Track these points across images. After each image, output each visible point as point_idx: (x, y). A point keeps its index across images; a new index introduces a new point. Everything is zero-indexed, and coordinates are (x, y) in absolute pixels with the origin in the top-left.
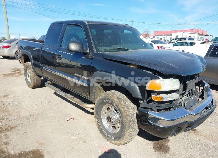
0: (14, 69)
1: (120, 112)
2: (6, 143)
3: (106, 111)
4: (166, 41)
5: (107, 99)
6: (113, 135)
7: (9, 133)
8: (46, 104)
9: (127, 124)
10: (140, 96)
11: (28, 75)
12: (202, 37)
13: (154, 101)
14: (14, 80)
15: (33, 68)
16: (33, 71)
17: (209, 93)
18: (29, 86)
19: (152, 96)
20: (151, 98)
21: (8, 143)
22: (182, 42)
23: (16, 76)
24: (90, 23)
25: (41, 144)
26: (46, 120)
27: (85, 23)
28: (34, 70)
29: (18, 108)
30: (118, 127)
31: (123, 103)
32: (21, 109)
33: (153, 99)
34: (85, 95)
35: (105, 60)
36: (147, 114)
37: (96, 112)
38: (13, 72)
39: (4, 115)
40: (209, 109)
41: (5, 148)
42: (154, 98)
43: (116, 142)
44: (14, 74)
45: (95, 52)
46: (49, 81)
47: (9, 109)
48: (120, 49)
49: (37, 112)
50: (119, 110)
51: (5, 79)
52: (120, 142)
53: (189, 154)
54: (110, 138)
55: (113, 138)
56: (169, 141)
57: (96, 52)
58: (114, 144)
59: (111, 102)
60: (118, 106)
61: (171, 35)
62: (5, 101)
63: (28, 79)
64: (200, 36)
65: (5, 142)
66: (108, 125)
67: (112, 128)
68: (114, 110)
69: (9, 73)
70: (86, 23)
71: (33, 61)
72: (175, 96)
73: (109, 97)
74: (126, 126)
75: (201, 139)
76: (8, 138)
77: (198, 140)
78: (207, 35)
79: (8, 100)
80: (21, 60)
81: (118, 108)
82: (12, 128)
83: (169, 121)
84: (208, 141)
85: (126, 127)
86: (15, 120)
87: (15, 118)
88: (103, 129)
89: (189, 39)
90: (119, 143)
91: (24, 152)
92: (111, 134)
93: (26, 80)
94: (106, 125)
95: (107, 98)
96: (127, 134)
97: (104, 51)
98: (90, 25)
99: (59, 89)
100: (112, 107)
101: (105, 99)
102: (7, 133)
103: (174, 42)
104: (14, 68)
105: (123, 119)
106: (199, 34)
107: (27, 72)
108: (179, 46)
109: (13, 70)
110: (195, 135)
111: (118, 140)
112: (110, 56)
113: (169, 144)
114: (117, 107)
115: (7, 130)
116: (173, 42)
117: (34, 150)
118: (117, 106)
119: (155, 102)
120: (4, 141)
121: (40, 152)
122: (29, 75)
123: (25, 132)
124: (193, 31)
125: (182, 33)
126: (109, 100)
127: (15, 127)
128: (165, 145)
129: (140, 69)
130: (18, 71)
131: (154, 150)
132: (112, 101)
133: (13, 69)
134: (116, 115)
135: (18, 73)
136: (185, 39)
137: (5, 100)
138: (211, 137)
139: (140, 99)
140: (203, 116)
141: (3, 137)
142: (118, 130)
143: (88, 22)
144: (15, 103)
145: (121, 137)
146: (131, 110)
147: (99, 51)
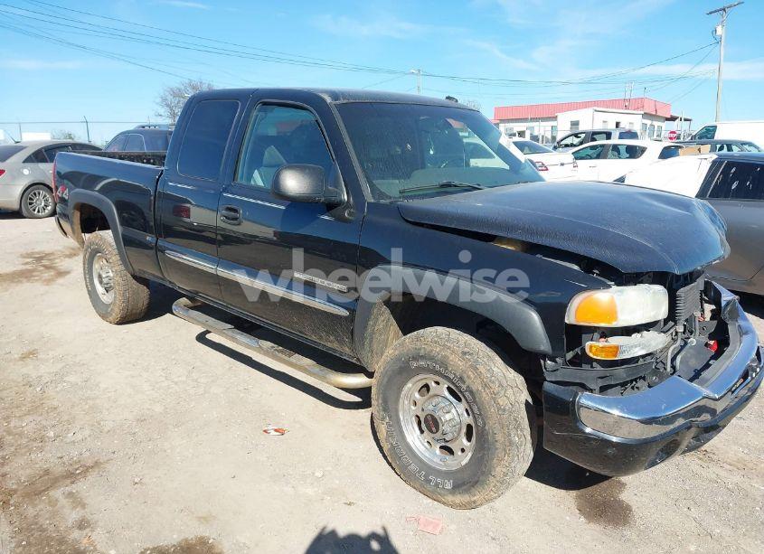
0: (28, 255)
1: (474, 398)
2: (82, 520)
3: (417, 395)
4: (538, 140)
5: (423, 357)
6: (448, 474)
7: (81, 487)
8: (184, 379)
9: (499, 437)
10: (544, 345)
11: (100, 277)
12: (656, 124)
13: (590, 361)
14: (42, 295)
15: (120, 253)
16: (120, 262)
17: (741, 322)
18: (104, 316)
19: (588, 344)
20: (583, 350)
21: (88, 522)
22: (602, 146)
23: (45, 280)
24: (342, 101)
25: (204, 519)
26: (197, 436)
27: (323, 100)
28: (125, 261)
29: (88, 398)
30: (463, 450)
31: (482, 369)
32: (98, 401)
33: (591, 355)
34: (335, 346)
35: (410, 226)
36: (574, 402)
37: (380, 401)
38: (28, 267)
39: (44, 423)
40: (752, 378)
41: (85, 541)
42: (594, 349)
43: (458, 499)
44: (34, 274)
45: (369, 198)
46: (184, 296)
47: (55, 403)
48: (449, 185)
49: (158, 408)
50: (471, 392)
51: (7, 293)
52: (473, 499)
53: (694, 523)
54: (437, 485)
55: (449, 486)
56: (623, 485)
57: (372, 201)
58: (452, 506)
59: (438, 368)
60: (466, 379)
61: (555, 118)
62: (34, 375)
63: (100, 289)
64: (648, 122)
65: (76, 521)
66: (426, 444)
67: (438, 451)
68: (447, 394)
69: (15, 269)
70: (329, 100)
71: (120, 228)
72: (654, 341)
73: (429, 349)
74: (498, 445)
75: (723, 473)
76: (84, 506)
77: (714, 476)
78: (673, 119)
79: (42, 370)
80: (72, 224)
81: (468, 387)
82: (86, 470)
83: (642, 422)
84: (746, 479)
85: (497, 449)
86: (89, 439)
87: (87, 432)
88: (407, 458)
89: (622, 136)
90: (469, 503)
91: (154, 549)
92: (438, 473)
93: (92, 293)
94: (418, 443)
95: (422, 353)
96: (499, 470)
97: (397, 195)
98: (341, 108)
99: (230, 326)
100: (437, 383)
101: (416, 358)
102: (74, 488)
103: (572, 145)
104: (29, 252)
105: (485, 424)
106: (646, 115)
107: (96, 266)
108: (591, 158)
109: (25, 257)
110: (699, 462)
111: (467, 491)
112: (428, 213)
113: (625, 496)
114: (464, 382)
115: (71, 476)
116: (567, 146)
117: (186, 540)
118: (461, 379)
119: (595, 364)
120: (73, 516)
121: (211, 547)
122: (104, 276)
123: (136, 480)
124: (627, 105)
125: (590, 111)
126: (432, 359)
127: (97, 464)
128: (615, 500)
129: (539, 256)
130: (45, 262)
131: (582, 519)
132: (444, 364)
133: (23, 256)
134: (453, 411)
135: (47, 267)
136: (608, 135)
137: (30, 369)
138: (750, 465)
139: (544, 356)
140: (736, 400)
141: (63, 501)
142: (465, 459)
143: (335, 95)
144: (72, 378)
145: (477, 482)
146: (510, 392)
147: (382, 195)
